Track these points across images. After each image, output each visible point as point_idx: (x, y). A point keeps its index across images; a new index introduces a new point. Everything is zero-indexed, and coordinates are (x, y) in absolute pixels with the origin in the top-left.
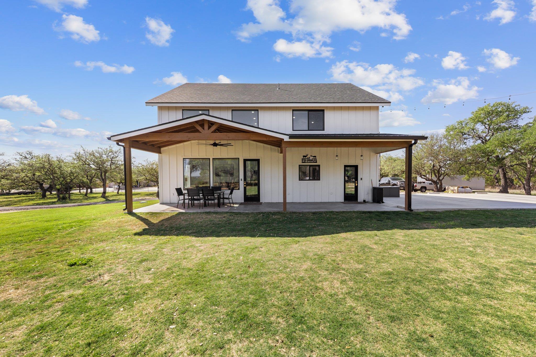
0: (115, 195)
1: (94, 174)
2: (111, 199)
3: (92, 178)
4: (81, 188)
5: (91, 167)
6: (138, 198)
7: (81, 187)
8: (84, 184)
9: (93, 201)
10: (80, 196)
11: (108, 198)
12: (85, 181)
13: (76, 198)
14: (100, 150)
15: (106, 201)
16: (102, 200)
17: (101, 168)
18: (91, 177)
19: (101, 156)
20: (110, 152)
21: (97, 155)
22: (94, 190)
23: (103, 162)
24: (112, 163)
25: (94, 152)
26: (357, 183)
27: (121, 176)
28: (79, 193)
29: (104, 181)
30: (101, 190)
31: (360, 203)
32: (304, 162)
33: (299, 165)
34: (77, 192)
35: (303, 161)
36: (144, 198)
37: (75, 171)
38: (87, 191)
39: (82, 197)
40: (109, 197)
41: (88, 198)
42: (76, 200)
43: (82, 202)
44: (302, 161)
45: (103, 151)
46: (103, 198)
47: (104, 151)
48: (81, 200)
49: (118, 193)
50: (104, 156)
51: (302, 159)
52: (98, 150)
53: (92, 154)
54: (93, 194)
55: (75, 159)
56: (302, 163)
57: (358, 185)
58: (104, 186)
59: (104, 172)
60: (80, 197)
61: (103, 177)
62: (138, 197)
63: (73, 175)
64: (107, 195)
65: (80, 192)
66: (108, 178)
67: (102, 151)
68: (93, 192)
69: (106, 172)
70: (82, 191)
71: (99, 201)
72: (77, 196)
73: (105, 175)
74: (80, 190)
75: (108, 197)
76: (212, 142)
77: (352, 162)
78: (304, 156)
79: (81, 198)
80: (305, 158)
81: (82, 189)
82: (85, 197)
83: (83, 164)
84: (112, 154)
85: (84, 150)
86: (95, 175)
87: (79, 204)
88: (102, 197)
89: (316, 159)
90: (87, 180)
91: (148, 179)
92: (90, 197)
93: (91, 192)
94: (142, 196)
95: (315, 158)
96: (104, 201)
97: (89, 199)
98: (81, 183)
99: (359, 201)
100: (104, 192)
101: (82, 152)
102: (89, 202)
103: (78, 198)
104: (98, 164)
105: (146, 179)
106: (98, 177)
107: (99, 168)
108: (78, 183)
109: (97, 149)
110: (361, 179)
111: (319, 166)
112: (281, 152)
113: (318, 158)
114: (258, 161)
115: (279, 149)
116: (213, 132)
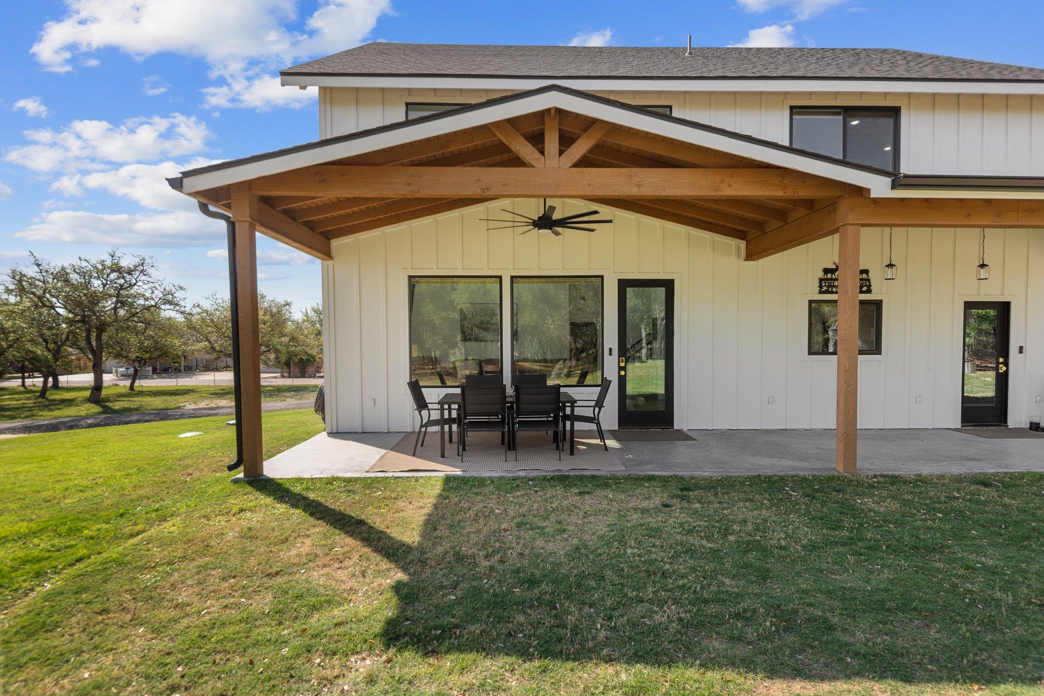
0: (125, 395)
1: (64, 336)
2: (117, 406)
3: (59, 347)
4: (26, 375)
5: (58, 313)
6: (195, 403)
7: (27, 372)
8: (37, 364)
9: (68, 413)
10: (27, 395)
11: (107, 404)
12: (39, 352)
13: (15, 403)
14: (84, 264)
15: (103, 413)
16: (93, 411)
17: (90, 317)
18: (55, 343)
19: (87, 285)
20: (113, 271)
21: (74, 278)
22: (62, 379)
23: (95, 299)
24: (121, 302)
25: (68, 271)
26: (1006, 364)
27: (140, 340)
28: (22, 389)
29: (97, 354)
30: (87, 378)
31: (1018, 433)
32: (827, 292)
33: (811, 302)
34: (15, 383)
35: (825, 288)
36: (213, 405)
37: (12, 327)
38: (45, 382)
39: (32, 401)
40: (111, 402)
41: (49, 405)
42: (14, 408)
43: (33, 415)
44: (821, 287)
45: (92, 269)
46: (93, 405)
47: (95, 267)
48: (30, 409)
49: (132, 387)
50: (96, 283)
51: (821, 280)
52: (79, 264)
53: (62, 276)
54: (60, 392)
55: (12, 290)
56: (821, 292)
57: (1006, 372)
58: (98, 371)
59: (97, 329)
60: (28, 399)
61: (94, 343)
62: (195, 400)
63: (7, 338)
64: (104, 393)
65: (23, 385)
66: (109, 346)
67: (90, 267)
68: (60, 385)
69: (102, 328)
70: (28, 382)
71: (83, 414)
72: (16, 396)
73: (99, 339)
74: (23, 378)
75: (108, 401)
77: (991, 293)
78: (826, 271)
79: (30, 403)
80: (829, 276)
81: (29, 377)
82: (40, 400)
83: (36, 306)
84: (119, 278)
85: (38, 265)
86: (67, 339)
87: (28, 422)
88: (90, 400)
89: (869, 280)
90: (46, 353)
91: (218, 348)
92: (54, 400)
93: (56, 386)
94: (206, 398)
95: (864, 276)
96: (99, 413)
97: (53, 407)
98: (28, 360)
99: (1012, 422)
100: (98, 387)
101: (31, 271)
102: (56, 418)
103: (20, 402)
104: (79, 304)
105: (213, 348)
106: (75, 344)
107: (84, 317)
108: (19, 362)
109: (77, 263)
110: (1021, 350)
111: (878, 304)
112: (751, 255)
113: (875, 278)
114: (668, 285)
115: (743, 244)
116: (575, 165)
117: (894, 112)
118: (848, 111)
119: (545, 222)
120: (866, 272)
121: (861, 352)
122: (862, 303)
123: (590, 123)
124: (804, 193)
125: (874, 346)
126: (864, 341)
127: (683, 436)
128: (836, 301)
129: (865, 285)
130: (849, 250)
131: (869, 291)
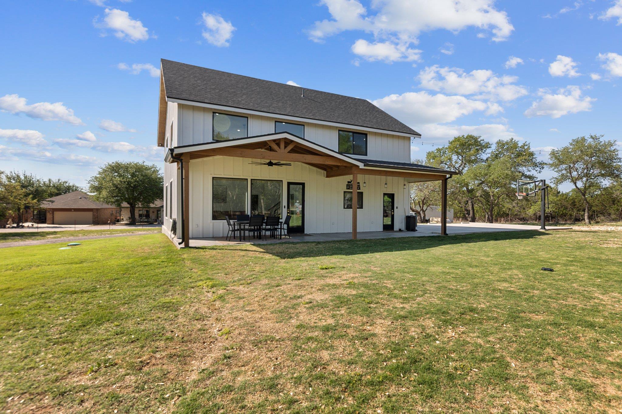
26: (394, 212)
31: (396, 232)
32: (348, 189)
33: (344, 192)
44: (347, 187)
51: (347, 185)
56: (347, 189)
57: (394, 214)
76: (268, 161)
77: (390, 190)
78: (349, 182)
80: (349, 184)
95: (359, 185)
99: (395, 229)
110: (397, 208)
111: (362, 193)
112: (327, 177)
113: (361, 185)
114: (303, 184)
115: (325, 172)
116: (289, 152)
117: (366, 135)
118: (354, 133)
119: (270, 164)
120: (359, 183)
121: (358, 208)
122: (358, 192)
123: (292, 141)
124: (344, 165)
125: (361, 207)
126: (359, 205)
127: (307, 235)
128: (352, 192)
129: (359, 188)
130: (355, 178)
131: (360, 189)
